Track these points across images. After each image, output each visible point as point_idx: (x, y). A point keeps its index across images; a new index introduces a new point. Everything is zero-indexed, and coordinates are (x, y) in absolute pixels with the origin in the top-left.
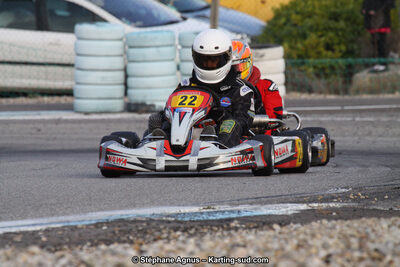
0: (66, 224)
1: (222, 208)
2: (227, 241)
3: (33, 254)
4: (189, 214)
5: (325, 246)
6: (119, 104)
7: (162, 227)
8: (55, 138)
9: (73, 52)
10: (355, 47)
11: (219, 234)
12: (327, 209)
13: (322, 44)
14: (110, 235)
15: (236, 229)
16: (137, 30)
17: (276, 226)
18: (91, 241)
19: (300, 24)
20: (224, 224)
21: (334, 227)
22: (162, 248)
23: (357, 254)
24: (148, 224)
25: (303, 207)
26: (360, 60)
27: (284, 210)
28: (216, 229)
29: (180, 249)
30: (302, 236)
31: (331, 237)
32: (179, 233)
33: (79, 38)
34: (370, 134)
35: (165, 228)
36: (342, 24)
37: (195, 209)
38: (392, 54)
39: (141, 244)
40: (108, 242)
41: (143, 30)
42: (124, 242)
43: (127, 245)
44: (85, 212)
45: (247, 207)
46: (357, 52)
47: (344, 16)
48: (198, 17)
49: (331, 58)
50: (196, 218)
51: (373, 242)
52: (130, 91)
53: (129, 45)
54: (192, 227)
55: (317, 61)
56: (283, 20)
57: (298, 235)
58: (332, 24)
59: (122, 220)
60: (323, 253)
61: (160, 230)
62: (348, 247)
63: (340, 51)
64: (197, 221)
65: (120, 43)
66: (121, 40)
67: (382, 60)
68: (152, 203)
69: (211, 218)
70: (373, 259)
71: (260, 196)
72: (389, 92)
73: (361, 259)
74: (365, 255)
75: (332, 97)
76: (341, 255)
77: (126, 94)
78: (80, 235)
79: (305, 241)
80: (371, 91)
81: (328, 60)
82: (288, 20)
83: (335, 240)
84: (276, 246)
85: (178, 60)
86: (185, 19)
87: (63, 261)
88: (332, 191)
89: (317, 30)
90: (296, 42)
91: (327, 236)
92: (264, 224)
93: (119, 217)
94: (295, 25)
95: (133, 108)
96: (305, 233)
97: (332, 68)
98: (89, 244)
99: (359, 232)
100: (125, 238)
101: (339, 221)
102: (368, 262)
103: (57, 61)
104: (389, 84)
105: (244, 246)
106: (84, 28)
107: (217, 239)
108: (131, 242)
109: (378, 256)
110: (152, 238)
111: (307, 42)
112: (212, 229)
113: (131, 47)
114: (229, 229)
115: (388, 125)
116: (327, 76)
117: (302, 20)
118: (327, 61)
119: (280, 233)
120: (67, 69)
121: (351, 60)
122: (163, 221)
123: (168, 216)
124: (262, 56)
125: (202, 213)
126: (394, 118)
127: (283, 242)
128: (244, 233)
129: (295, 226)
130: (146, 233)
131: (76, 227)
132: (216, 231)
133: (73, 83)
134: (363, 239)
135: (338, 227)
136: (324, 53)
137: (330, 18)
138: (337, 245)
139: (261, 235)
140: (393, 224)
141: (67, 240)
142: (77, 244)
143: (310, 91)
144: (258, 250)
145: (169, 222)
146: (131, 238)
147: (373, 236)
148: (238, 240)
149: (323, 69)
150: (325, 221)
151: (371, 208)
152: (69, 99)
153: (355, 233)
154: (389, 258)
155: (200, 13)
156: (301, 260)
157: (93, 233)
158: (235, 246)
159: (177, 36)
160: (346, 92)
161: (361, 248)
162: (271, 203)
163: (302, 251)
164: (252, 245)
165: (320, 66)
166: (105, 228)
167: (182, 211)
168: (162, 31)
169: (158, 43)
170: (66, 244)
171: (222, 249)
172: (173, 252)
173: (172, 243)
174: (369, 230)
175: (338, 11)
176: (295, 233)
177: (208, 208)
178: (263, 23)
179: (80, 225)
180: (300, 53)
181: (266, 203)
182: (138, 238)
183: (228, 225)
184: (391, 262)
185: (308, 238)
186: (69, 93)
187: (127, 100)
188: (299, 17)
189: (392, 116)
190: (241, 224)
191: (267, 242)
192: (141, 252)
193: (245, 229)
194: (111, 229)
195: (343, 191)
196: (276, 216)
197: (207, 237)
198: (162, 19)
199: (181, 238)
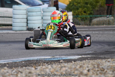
0: (13, 61)
1: (57, 57)
2: (59, 66)
3: (5, 69)
4: (48, 59)
5: (88, 67)
6: (25, 28)
7: (40, 62)
9: (12, 13)
10: (92, 12)
11: (57, 64)
12: (87, 57)
13: (83, 11)
14: (26, 64)
15: (62, 63)
16: (30, 7)
17: (73, 62)
18: (21, 66)
19: (77, 5)
21: (90, 62)
22: (42, 68)
23: (97, 69)
24: (37, 61)
25: (80, 57)
26: (94, 16)
27: (75, 57)
28: (56, 62)
29: (47, 68)
30: (81, 64)
32: (45, 64)
33: (14, 9)
34: (97, 37)
35: (41, 62)
36: (89, 5)
37: (49, 57)
39: (35, 67)
40: (26, 66)
41: (32, 7)
42: (30, 66)
43: (31, 67)
44: (18, 58)
45: (64, 57)
46: (93, 13)
47: (89, 3)
51: (101, 66)
52: (28, 25)
53: (28, 11)
54: (49, 62)
55: (82, 16)
56: (72, 4)
57: (79, 64)
58: (86, 5)
59: (29, 60)
60: (87, 69)
61: (40, 63)
62: (94, 67)
63: (88, 13)
64: (50, 60)
65: (26, 11)
66: (26, 10)
68: (37, 56)
69: (54, 60)
70: (101, 70)
71: (67, 53)
72: (102, 25)
73: (98, 71)
74: (99, 69)
75: (86, 26)
76: (92, 69)
77: (27, 25)
78: (17, 64)
80: (97, 25)
81: (85, 16)
82: (73, 5)
83: (90, 65)
84: (73, 67)
85: (42, 15)
86: (44, 4)
87: (14, 71)
88: (88, 52)
89: (81, 7)
90: (75, 11)
91: (88, 65)
92: (69, 61)
93: (28, 59)
94: (75, 6)
95: (29, 29)
96: (82, 64)
97: (86, 18)
100: (30, 65)
101: (91, 60)
102: (100, 71)
103: (7, 16)
104: (102, 23)
105: (65, 67)
106: (15, 7)
109: (103, 70)
110: (38, 65)
111: (79, 11)
113: (29, 12)
115: (102, 34)
116: (84, 20)
117: (77, 4)
119: (74, 64)
120: (10, 18)
121: (91, 16)
122: (41, 61)
123: (42, 59)
125: (51, 58)
126: (104, 32)
127: (75, 66)
128: (64, 64)
129: (78, 62)
130: (36, 64)
131: (16, 62)
132: (56, 63)
133: (12, 22)
134: (98, 65)
135: (91, 62)
136: (84, 14)
137: (85, 4)
138: (91, 67)
140: (106, 61)
141: (14, 66)
142: (17, 67)
143: (80, 25)
144: (69, 68)
145: (42, 61)
146: (32, 65)
147: (101, 64)
148: (63, 65)
149: (83, 18)
150: (87, 60)
151: (99, 57)
152: (11, 27)
153: (96, 63)
154: (106, 70)
156: (81, 71)
157: (21, 64)
158: (62, 67)
159: (42, 9)
160: (90, 25)
161: (98, 67)
162: (71, 55)
163: (81, 68)
164: (67, 67)
165: (82, 18)
167: (46, 58)
168: (37, 7)
169: (36, 11)
170: (14, 67)
171: (59, 68)
173: (44, 66)
174: (100, 63)
175: (87, 2)
177: (53, 57)
178: (66, 5)
179: (17, 62)
180: (77, 14)
181: (69, 56)
182: (34, 65)
183: (59, 62)
184: (106, 71)
186: (11, 25)
187: (27, 27)
188: (76, 3)
191: (71, 66)
192: (36, 69)
193: (64, 63)
194: (26, 63)
195: (91, 52)
196: (72, 59)
197: (54, 65)
198: (37, 4)
199: (46, 65)
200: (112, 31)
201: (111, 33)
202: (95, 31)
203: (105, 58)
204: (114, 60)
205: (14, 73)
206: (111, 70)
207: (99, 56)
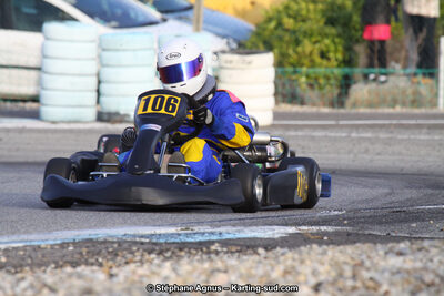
0: (28, 244)
1: (202, 229)
2: (206, 265)
4: (166, 235)
5: (315, 273)
6: (91, 114)
7: (135, 249)
8: (18, 150)
11: (197, 257)
12: (318, 233)
13: (316, 53)
14: (77, 256)
15: (217, 253)
16: (111, 31)
17: (261, 251)
18: (56, 262)
20: (203, 247)
21: (324, 253)
22: (134, 272)
23: (350, 283)
24: (119, 245)
25: (292, 230)
26: (358, 70)
27: (270, 233)
28: (194, 252)
29: (153, 273)
30: (289, 262)
31: (322, 264)
32: (153, 256)
33: (47, 39)
34: (367, 151)
35: (138, 250)
37: (172, 230)
38: (393, 64)
39: (111, 268)
40: (75, 264)
41: (119, 31)
42: (92, 264)
43: (95, 268)
44: (50, 232)
45: (230, 229)
47: (342, 21)
48: (180, 18)
49: (326, 67)
50: (173, 240)
51: (368, 269)
52: (102, 99)
53: (103, 48)
54: (168, 250)
55: (311, 71)
56: (273, 25)
57: (285, 260)
58: (329, 30)
59: (90, 240)
60: (313, 281)
61: (132, 253)
62: (341, 275)
63: (337, 60)
64: (174, 243)
65: (93, 46)
66: (92, 41)
67: (383, 70)
68: (125, 223)
69: (190, 240)
70: (367, 288)
72: (389, 106)
73: (354, 289)
74: (359, 284)
75: (326, 110)
76: (334, 283)
77: (98, 102)
78: (43, 256)
79: (293, 268)
80: (370, 105)
81: (323, 70)
82: (279, 24)
83: (327, 267)
84: (260, 271)
86: (165, 20)
87: (23, 285)
88: (324, 214)
89: (311, 35)
90: (287, 49)
91: (317, 264)
92: (248, 247)
93: (87, 237)
94: (287, 30)
95: (105, 117)
97: (327, 78)
98: (53, 266)
99: (352, 259)
100: (93, 260)
101: (331, 246)
102: (362, 291)
103: (21, 64)
104: (389, 98)
105: (226, 271)
106: (52, 27)
107: (196, 263)
108: (101, 265)
109: (373, 286)
110: (124, 260)
111: (299, 49)
112: (190, 252)
113: (104, 50)
114: (209, 252)
115: (387, 143)
117: (295, 24)
118: (321, 70)
119: (265, 258)
121: (348, 70)
122: (135, 243)
123: (142, 237)
124: (250, 63)
125: (179, 235)
126: (394, 135)
127: (268, 268)
128: (226, 256)
129: (282, 251)
130: (117, 255)
131: (39, 247)
132: (195, 255)
133: (39, 88)
134: (357, 267)
135: (330, 253)
136: (318, 59)
137: (327, 24)
138: (328, 272)
139: (244, 261)
140: (391, 250)
141: (29, 261)
142: (40, 266)
143: (302, 103)
144: (241, 276)
145: (142, 243)
146: (100, 260)
147: (368, 263)
148: (219, 264)
149: (317, 79)
150: (315, 246)
151: (367, 232)
153: (348, 260)
154: (385, 288)
155: (182, 14)
157: (59, 254)
158: (213, 271)
159: (156, 39)
160: (341, 104)
161: (354, 277)
162: (256, 225)
163: (290, 278)
164: (235, 270)
165: (313, 76)
166: (71, 248)
167: (158, 232)
169: (135, 46)
170: (28, 265)
171: (200, 274)
172: (147, 276)
173: (146, 266)
174: (364, 257)
175: (335, 15)
176: (282, 258)
177: (187, 229)
178: (253, 27)
179: (43, 245)
180: (293, 61)
181: (250, 225)
182: (108, 260)
183: (208, 248)
184: (387, 293)
185: (297, 264)
186: (35, 99)
187: (99, 108)
188: (291, 21)
189: (391, 132)
190: (222, 247)
191: (251, 268)
192: (111, 276)
193: (227, 252)
194: (78, 250)
195: (336, 213)
196: (261, 239)
197: (185, 261)
198: (141, 19)
199: (156, 261)
200: (425, 130)
201: (422, 137)
202: (360, 130)
203: (388, 239)
204: (420, 250)
205: (25, 290)
206: (406, 286)
207: (368, 229)
